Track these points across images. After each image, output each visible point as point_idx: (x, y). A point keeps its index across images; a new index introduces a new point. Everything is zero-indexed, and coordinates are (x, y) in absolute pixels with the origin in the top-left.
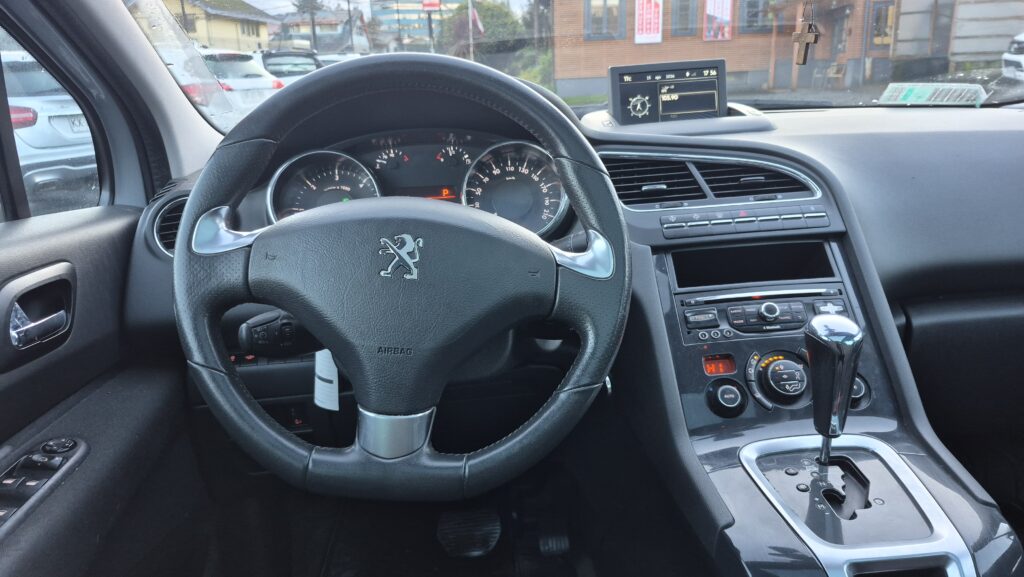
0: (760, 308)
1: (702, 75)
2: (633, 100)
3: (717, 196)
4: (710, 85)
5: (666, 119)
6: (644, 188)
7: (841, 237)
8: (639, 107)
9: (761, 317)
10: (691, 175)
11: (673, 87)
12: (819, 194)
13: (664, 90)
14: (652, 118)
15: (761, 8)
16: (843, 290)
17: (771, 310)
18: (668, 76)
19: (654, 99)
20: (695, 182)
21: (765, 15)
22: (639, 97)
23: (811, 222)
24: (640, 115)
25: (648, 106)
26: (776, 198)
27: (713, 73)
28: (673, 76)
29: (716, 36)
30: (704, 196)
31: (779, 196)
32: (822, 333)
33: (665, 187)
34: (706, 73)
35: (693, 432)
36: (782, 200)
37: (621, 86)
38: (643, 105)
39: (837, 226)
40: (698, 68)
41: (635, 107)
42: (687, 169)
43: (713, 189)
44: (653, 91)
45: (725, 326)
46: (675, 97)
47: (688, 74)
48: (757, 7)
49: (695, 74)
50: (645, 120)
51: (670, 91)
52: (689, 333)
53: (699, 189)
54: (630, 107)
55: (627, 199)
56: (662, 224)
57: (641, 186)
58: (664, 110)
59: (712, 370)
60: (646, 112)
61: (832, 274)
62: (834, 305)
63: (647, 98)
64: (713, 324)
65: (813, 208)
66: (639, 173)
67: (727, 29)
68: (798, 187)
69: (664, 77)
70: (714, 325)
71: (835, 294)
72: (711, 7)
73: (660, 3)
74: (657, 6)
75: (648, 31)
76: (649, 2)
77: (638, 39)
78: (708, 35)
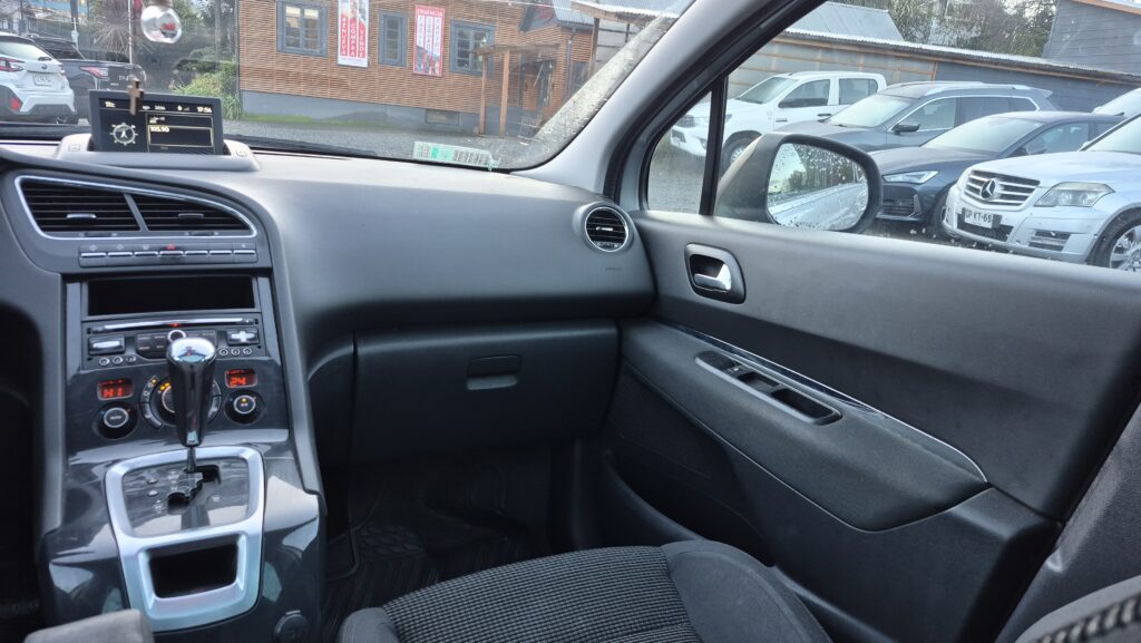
0: (167, 336)
1: (196, 111)
2: (117, 127)
3: (150, 228)
4: (205, 121)
5: (155, 150)
6: (69, 216)
7: (267, 272)
8: (124, 134)
10: (127, 207)
11: (163, 119)
12: (255, 233)
13: (153, 121)
14: (140, 147)
15: (471, 48)
16: (260, 321)
18: (157, 108)
19: (141, 127)
20: (131, 214)
21: (476, 57)
22: (124, 125)
23: (237, 258)
24: (125, 143)
25: (134, 134)
26: (213, 234)
27: (209, 110)
28: (163, 108)
29: (426, 70)
30: (138, 228)
31: (216, 232)
33: (94, 216)
34: (200, 109)
36: (215, 236)
37: (101, 111)
38: (129, 133)
39: (264, 263)
40: (192, 104)
41: (119, 134)
42: (124, 201)
43: (147, 222)
44: (140, 121)
45: (130, 352)
46: (166, 129)
47: (180, 108)
48: (468, 46)
49: (188, 109)
50: (131, 148)
51: (159, 123)
52: (90, 359)
53: (134, 222)
54: (114, 134)
55: (45, 225)
56: (80, 253)
57: (65, 215)
58: (153, 141)
59: (107, 395)
60: (132, 141)
61: (253, 306)
62: (247, 332)
63: (133, 127)
64: (121, 350)
65: (244, 246)
66: (57, 200)
67: (437, 65)
69: (152, 108)
70: (117, 351)
71: (250, 323)
72: (419, 41)
73: (366, 24)
74: (362, 27)
75: (353, 52)
76: (354, 20)
77: (342, 60)
78: (419, 69)
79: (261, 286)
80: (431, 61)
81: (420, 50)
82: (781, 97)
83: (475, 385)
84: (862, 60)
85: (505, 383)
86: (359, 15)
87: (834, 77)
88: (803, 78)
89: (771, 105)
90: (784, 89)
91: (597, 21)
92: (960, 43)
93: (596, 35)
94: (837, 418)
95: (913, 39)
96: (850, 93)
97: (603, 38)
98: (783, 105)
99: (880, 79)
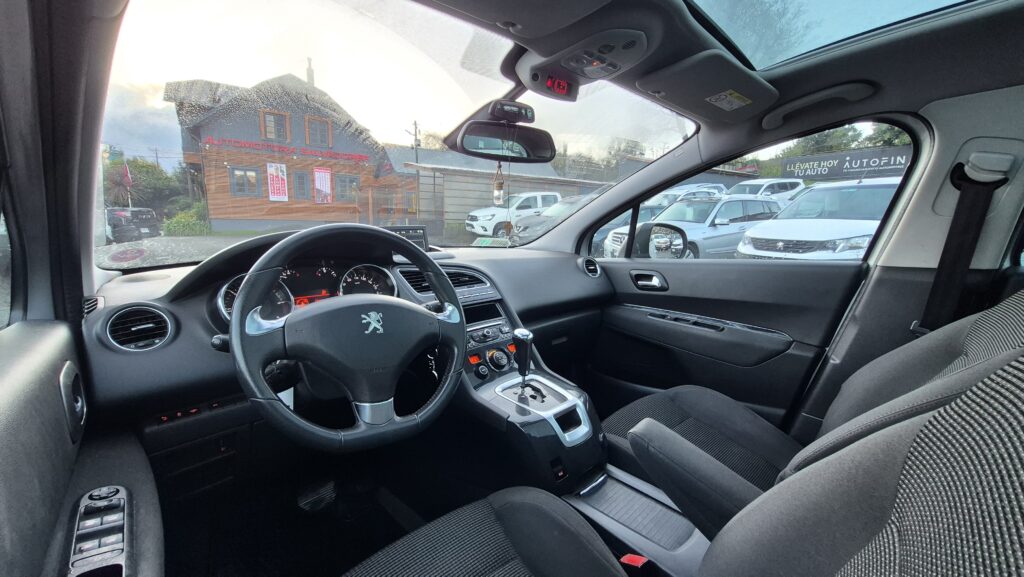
6: (423, 285)
7: (501, 301)
9: (484, 336)
12: (489, 285)
15: (348, 188)
16: (507, 321)
17: (488, 332)
29: (322, 200)
32: (519, 336)
35: (476, 388)
36: (476, 287)
39: (499, 297)
40: (415, 229)
45: (472, 342)
48: (346, 187)
57: (421, 285)
59: (474, 361)
61: (501, 316)
65: (489, 290)
67: (329, 198)
68: (480, 281)
72: (318, 185)
73: (285, 178)
74: (283, 180)
75: (278, 194)
76: (277, 177)
77: (272, 198)
78: (318, 200)
79: (498, 306)
80: (326, 196)
81: (319, 191)
82: (516, 205)
83: (555, 342)
84: (546, 186)
85: (564, 339)
86: (280, 174)
87: (539, 195)
88: (525, 195)
89: (513, 209)
90: (516, 202)
91: (418, 171)
92: (578, 177)
93: (418, 179)
94: (723, 329)
95: (564, 175)
96: (547, 201)
97: (422, 180)
98: (519, 208)
99: (558, 195)
